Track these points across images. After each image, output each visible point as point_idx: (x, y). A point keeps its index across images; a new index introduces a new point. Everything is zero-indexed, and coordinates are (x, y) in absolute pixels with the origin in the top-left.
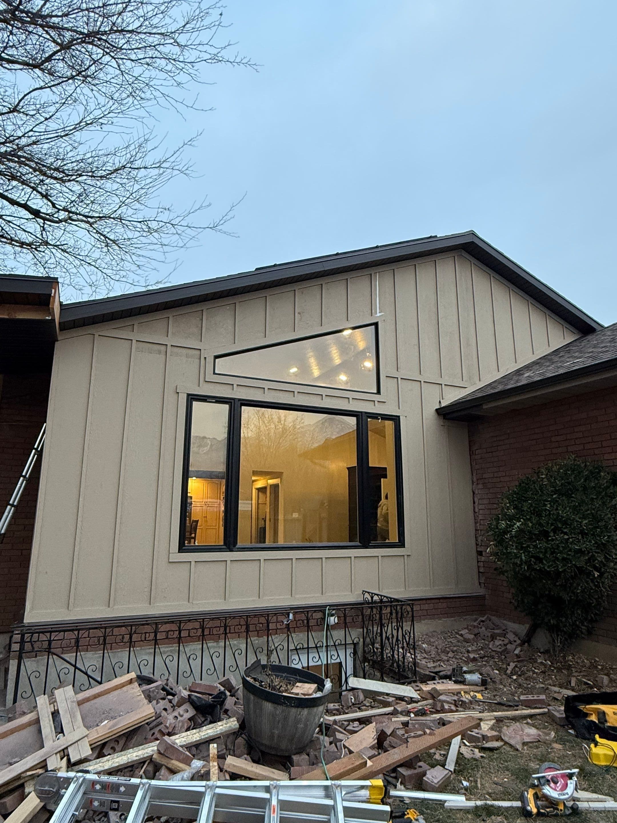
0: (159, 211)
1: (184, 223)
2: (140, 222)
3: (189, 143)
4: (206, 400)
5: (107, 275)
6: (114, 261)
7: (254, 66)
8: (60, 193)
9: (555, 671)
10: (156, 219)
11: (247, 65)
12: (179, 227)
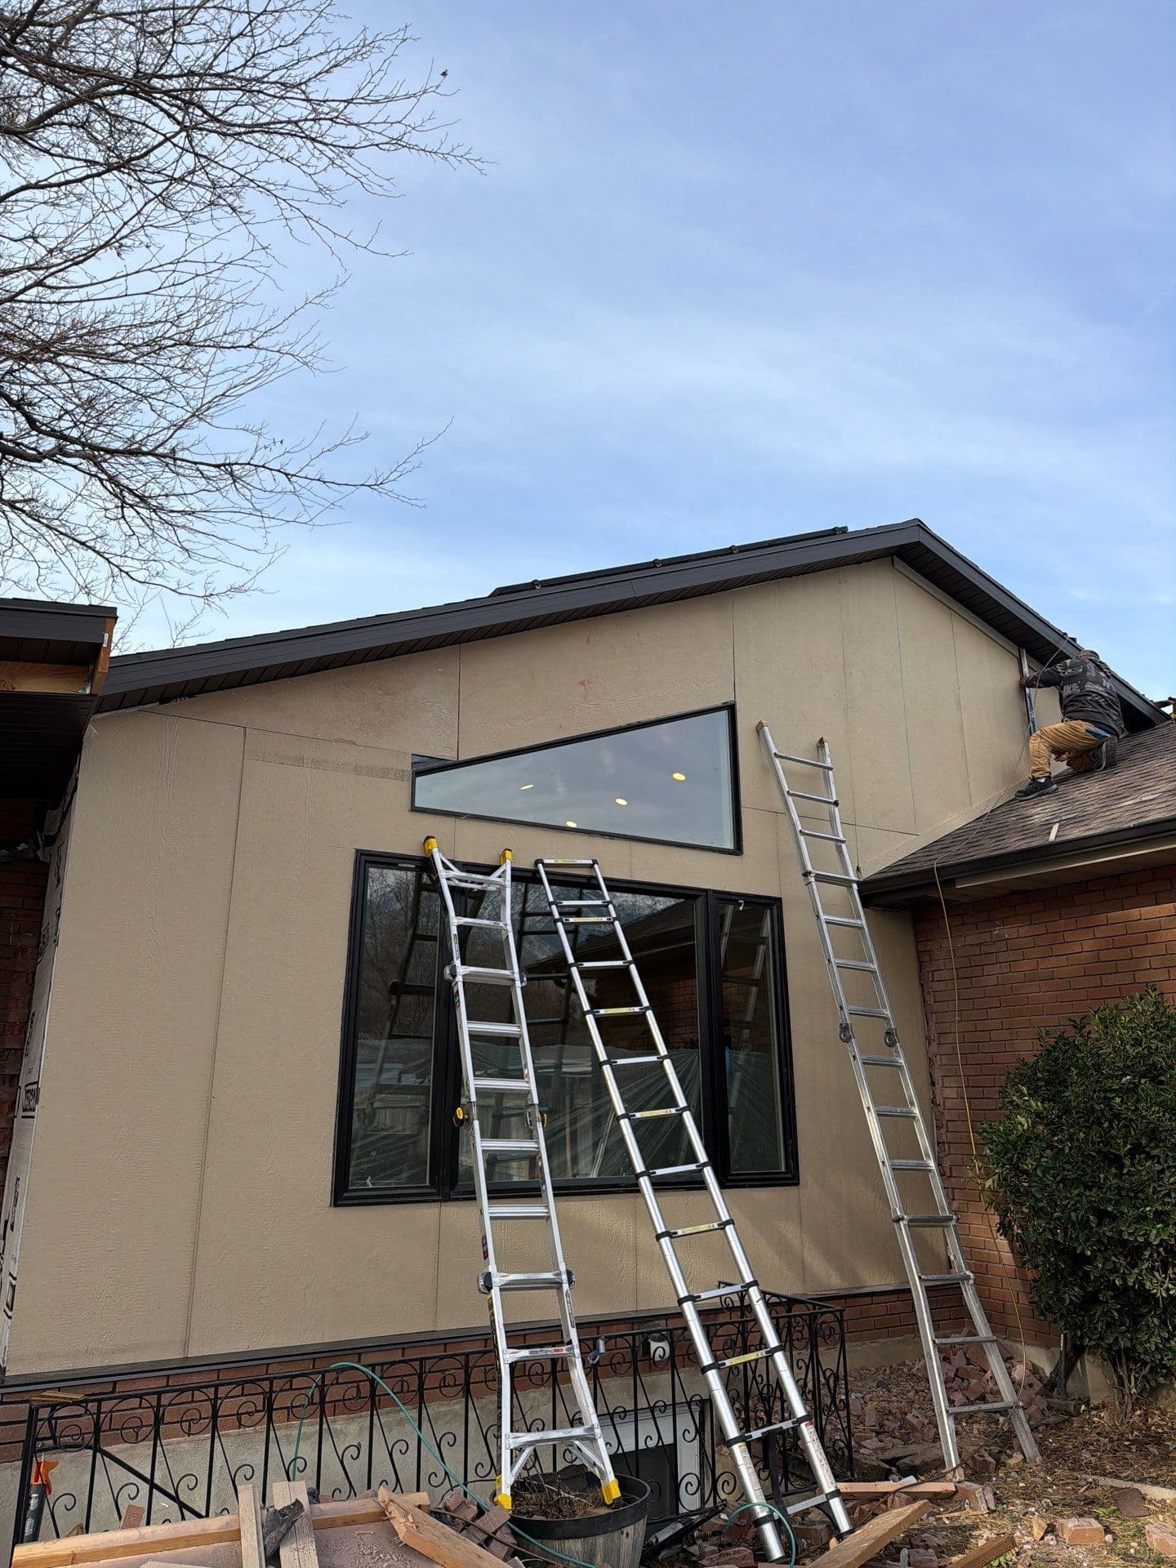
0: (261, 446)
1: (310, 472)
2: (218, 466)
3: (317, 301)
4: (397, 865)
5: (121, 571)
6: (134, 537)
7: (478, 164)
8: (49, 398)
9: (1134, 1448)
10: (252, 462)
11: (464, 161)
12: (301, 481)
